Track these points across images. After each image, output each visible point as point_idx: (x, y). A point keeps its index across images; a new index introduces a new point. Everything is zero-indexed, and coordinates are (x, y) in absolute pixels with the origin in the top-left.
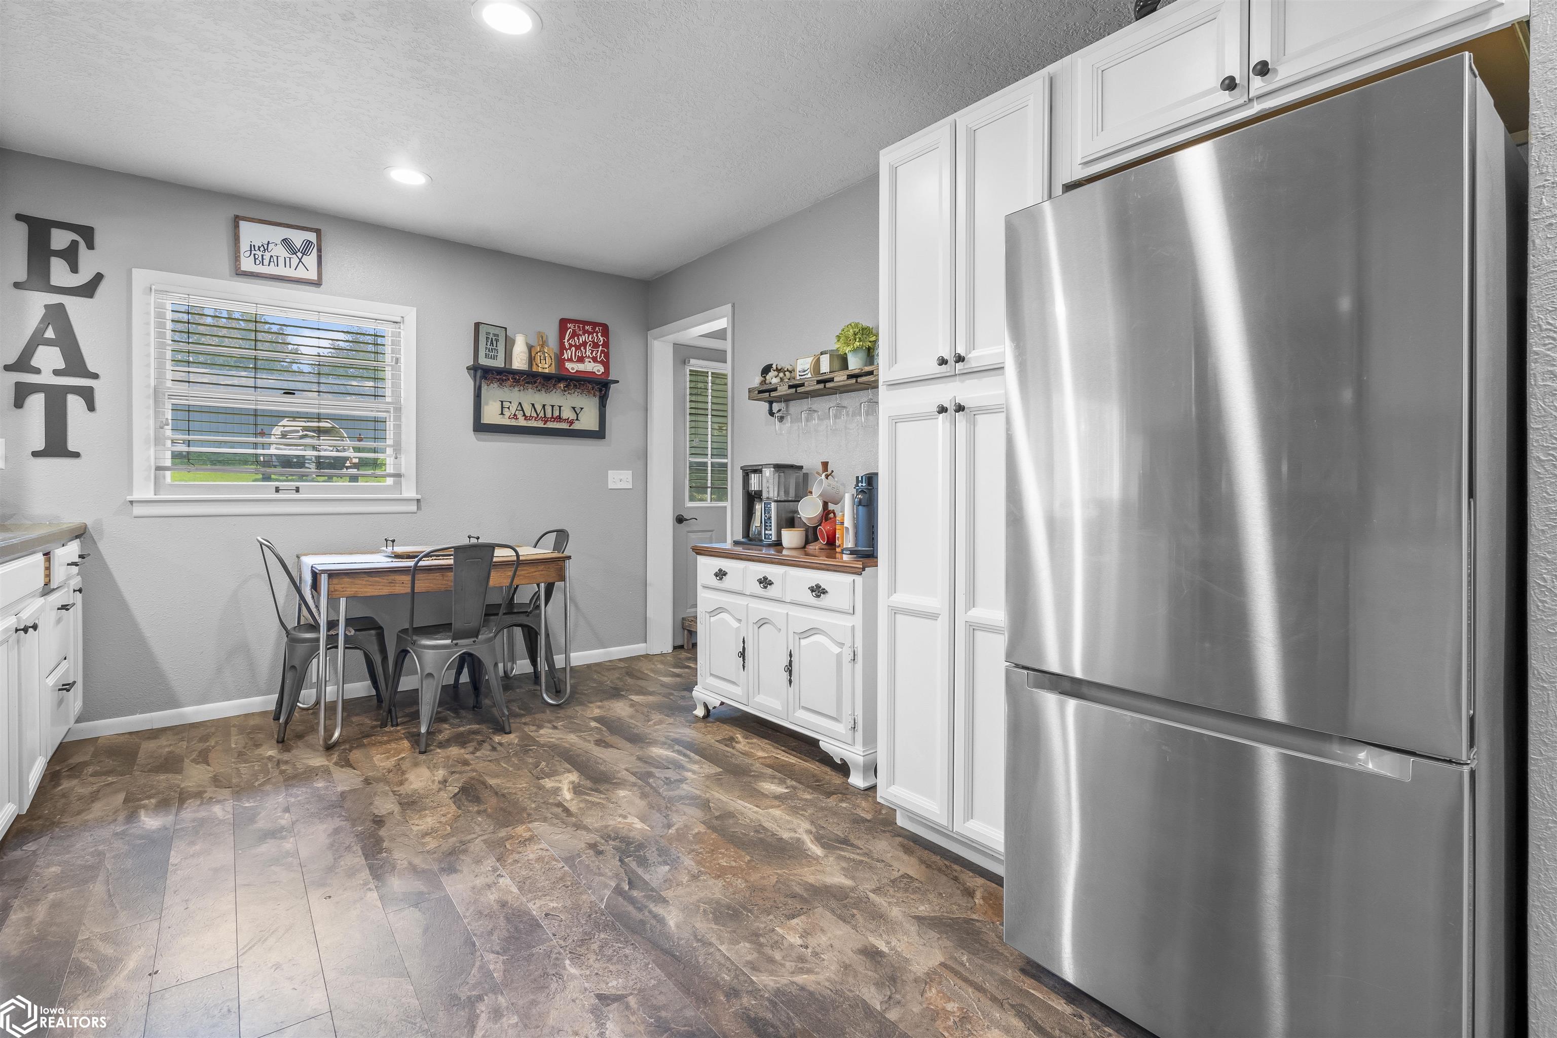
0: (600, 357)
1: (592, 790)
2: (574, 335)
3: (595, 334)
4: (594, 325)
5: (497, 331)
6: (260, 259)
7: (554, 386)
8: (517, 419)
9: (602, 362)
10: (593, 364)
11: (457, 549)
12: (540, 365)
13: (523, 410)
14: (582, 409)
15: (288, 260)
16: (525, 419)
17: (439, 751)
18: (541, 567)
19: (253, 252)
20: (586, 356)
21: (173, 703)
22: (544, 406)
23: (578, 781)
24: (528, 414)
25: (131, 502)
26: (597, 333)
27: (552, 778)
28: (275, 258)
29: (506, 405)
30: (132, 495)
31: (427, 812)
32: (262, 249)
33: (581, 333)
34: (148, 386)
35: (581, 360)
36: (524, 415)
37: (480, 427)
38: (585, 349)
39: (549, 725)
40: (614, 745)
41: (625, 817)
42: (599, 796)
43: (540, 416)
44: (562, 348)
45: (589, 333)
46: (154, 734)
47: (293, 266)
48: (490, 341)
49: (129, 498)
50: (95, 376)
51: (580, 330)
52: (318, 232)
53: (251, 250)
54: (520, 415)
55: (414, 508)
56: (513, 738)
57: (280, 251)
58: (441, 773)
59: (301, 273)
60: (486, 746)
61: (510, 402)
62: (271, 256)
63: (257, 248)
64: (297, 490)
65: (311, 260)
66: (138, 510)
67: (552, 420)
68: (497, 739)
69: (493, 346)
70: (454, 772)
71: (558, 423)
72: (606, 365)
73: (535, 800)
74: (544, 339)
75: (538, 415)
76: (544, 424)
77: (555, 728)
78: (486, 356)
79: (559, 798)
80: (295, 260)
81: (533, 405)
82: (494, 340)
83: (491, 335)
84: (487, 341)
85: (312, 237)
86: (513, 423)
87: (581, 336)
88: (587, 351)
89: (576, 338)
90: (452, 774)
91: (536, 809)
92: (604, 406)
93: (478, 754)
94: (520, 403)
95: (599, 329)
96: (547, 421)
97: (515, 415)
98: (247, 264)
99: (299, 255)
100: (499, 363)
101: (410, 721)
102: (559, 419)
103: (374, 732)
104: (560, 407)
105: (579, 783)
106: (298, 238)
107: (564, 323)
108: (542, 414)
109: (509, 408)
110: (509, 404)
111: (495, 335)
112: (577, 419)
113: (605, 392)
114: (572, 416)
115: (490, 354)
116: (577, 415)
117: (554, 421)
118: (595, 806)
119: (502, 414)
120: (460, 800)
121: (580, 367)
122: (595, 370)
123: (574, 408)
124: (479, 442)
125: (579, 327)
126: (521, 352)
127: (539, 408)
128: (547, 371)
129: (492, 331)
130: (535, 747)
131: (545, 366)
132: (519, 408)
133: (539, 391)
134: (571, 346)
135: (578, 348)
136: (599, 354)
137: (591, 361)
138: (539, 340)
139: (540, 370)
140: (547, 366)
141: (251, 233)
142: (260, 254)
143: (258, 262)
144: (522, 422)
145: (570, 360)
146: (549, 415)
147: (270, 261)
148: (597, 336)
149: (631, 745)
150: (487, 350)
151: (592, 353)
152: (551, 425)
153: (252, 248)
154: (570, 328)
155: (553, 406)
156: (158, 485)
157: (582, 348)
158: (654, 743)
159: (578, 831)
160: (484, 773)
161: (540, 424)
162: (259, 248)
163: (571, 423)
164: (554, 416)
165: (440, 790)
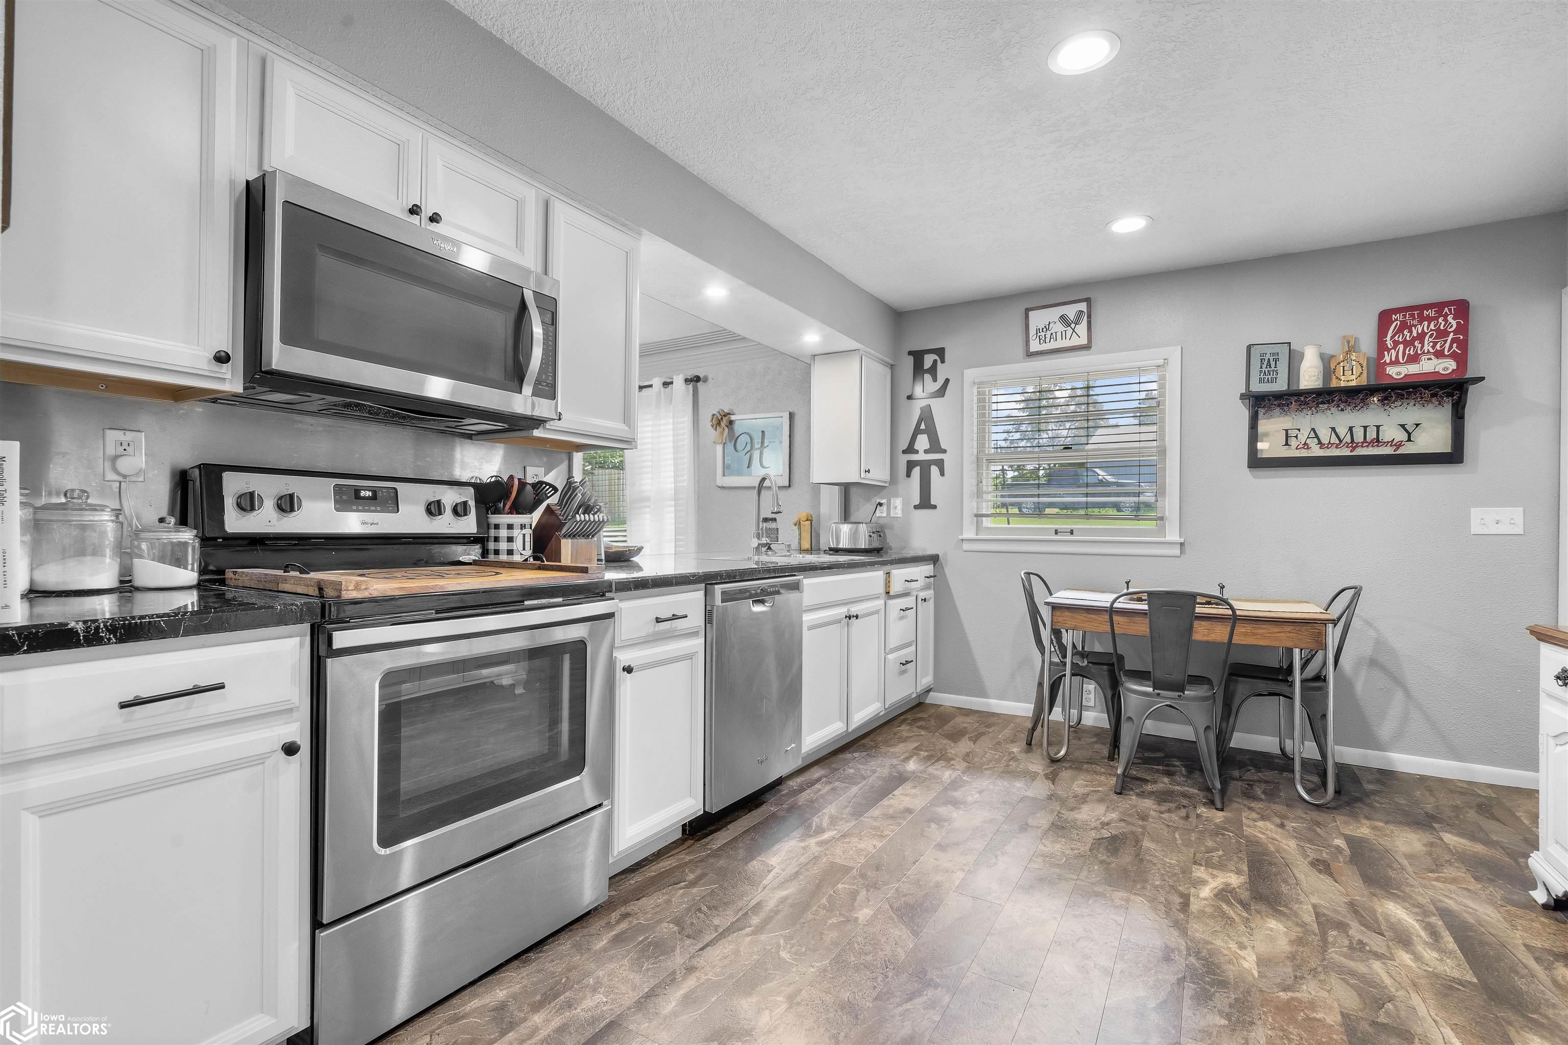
0: (1451, 347)
1: (1241, 902)
2: (1404, 326)
3: (1440, 320)
4: (1439, 307)
5: (1276, 349)
6: (1043, 339)
7: (1363, 400)
8: (1308, 448)
9: (1453, 356)
10: (1435, 361)
11: (1151, 594)
12: (1343, 378)
13: (1317, 436)
14: (1417, 425)
15: (1064, 333)
16: (1321, 448)
17: (1134, 798)
18: (1289, 628)
19: (1038, 335)
20: (1424, 353)
21: (983, 694)
22: (1351, 429)
23: (1236, 886)
24: (1325, 441)
25: (962, 540)
26: (1446, 316)
27: (1210, 870)
28: (1054, 334)
29: (1292, 433)
30: (962, 535)
31: (1064, 840)
32: (1045, 330)
33: (1415, 322)
34: (972, 454)
35: (1414, 359)
36: (1320, 443)
37: (1256, 462)
38: (1422, 343)
39: (1278, 821)
40: (1335, 875)
41: (1242, 947)
42: (1240, 912)
43: (1344, 441)
44: (1382, 347)
45: (1430, 319)
46: (968, 712)
47: (1068, 337)
48: (1266, 363)
49: (961, 537)
50: (944, 451)
51: (1414, 319)
52: (1088, 300)
53: (1037, 333)
54: (1313, 443)
55: (1177, 551)
56: (1219, 817)
57: (1058, 327)
58: (1114, 816)
59: (1076, 341)
60: (1183, 812)
61: (1299, 430)
62: (1052, 334)
63: (1041, 331)
64: (1072, 532)
65: (1082, 329)
66: (966, 546)
67: (1365, 445)
68: (1202, 810)
69: (1270, 367)
70: (1124, 820)
71: (1376, 448)
72: (1461, 359)
73: (1167, 879)
74: (1352, 343)
75: (1341, 441)
76: (1351, 452)
77: (1282, 826)
78: (1261, 381)
79: (1193, 890)
80: (1069, 331)
81: (1333, 429)
82: (1271, 360)
83: (1268, 356)
84: (1262, 363)
85: (1083, 306)
86: (1304, 453)
87: (1415, 326)
88: (1426, 345)
89: (1406, 332)
90: (1120, 821)
91: (1156, 887)
92: (1462, 417)
93: (1165, 816)
94: (1313, 430)
95: (1450, 310)
96: (1356, 447)
97: (1305, 444)
98: (1035, 346)
99: (1073, 326)
100: (1281, 385)
101: (1139, 764)
102: (1377, 441)
103: (1100, 762)
104: (1378, 427)
105: (1234, 888)
106: (1071, 311)
107: (1385, 318)
108: (1348, 439)
109: (1296, 437)
110: (1297, 432)
111: (1273, 354)
112: (1409, 440)
113: (1460, 398)
114: (1401, 436)
115: (1267, 377)
116: (1409, 434)
117: (1367, 446)
118: (1222, 917)
119: (1287, 444)
120: (1100, 844)
121: (1413, 369)
122: (1439, 369)
123: (1403, 426)
124: (1256, 480)
125: (1412, 316)
126: (1311, 367)
127: (1342, 431)
128: (1354, 384)
129: (1268, 350)
130: (1231, 834)
131: (1351, 378)
132: (1312, 435)
133: (1342, 410)
134: (1396, 344)
135: (1407, 344)
136: (1447, 345)
137: (1433, 357)
138: (1343, 344)
139: (1343, 384)
140: (1354, 377)
141: (1038, 319)
142: (1043, 334)
143: (1042, 341)
144: (1316, 451)
145: (1396, 362)
146: (1359, 437)
147: (1051, 338)
148: (1446, 320)
149: (1362, 885)
150: (1262, 374)
151: (1433, 347)
152: (1361, 452)
153: (1038, 331)
154: (1396, 320)
155: (1365, 428)
156: (978, 528)
157: (1416, 343)
158: (1403, 898)
159: (1171, 929)
160: (1148, 833)
161: (1346, 452)
162: (1043, 329)
163: (1399, 445)
164: (1368, 439)
165: (1095, 828)
